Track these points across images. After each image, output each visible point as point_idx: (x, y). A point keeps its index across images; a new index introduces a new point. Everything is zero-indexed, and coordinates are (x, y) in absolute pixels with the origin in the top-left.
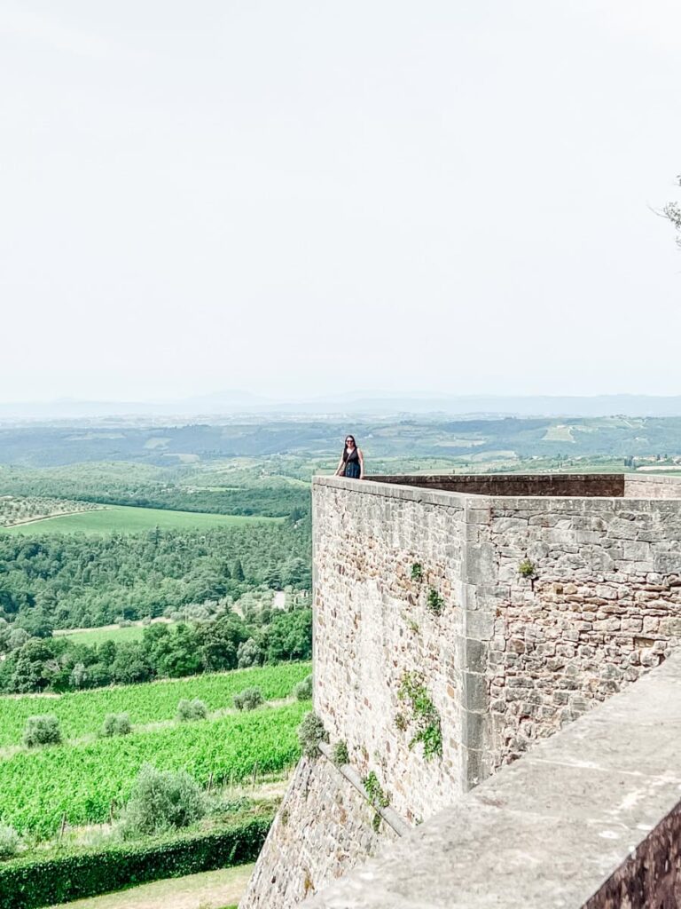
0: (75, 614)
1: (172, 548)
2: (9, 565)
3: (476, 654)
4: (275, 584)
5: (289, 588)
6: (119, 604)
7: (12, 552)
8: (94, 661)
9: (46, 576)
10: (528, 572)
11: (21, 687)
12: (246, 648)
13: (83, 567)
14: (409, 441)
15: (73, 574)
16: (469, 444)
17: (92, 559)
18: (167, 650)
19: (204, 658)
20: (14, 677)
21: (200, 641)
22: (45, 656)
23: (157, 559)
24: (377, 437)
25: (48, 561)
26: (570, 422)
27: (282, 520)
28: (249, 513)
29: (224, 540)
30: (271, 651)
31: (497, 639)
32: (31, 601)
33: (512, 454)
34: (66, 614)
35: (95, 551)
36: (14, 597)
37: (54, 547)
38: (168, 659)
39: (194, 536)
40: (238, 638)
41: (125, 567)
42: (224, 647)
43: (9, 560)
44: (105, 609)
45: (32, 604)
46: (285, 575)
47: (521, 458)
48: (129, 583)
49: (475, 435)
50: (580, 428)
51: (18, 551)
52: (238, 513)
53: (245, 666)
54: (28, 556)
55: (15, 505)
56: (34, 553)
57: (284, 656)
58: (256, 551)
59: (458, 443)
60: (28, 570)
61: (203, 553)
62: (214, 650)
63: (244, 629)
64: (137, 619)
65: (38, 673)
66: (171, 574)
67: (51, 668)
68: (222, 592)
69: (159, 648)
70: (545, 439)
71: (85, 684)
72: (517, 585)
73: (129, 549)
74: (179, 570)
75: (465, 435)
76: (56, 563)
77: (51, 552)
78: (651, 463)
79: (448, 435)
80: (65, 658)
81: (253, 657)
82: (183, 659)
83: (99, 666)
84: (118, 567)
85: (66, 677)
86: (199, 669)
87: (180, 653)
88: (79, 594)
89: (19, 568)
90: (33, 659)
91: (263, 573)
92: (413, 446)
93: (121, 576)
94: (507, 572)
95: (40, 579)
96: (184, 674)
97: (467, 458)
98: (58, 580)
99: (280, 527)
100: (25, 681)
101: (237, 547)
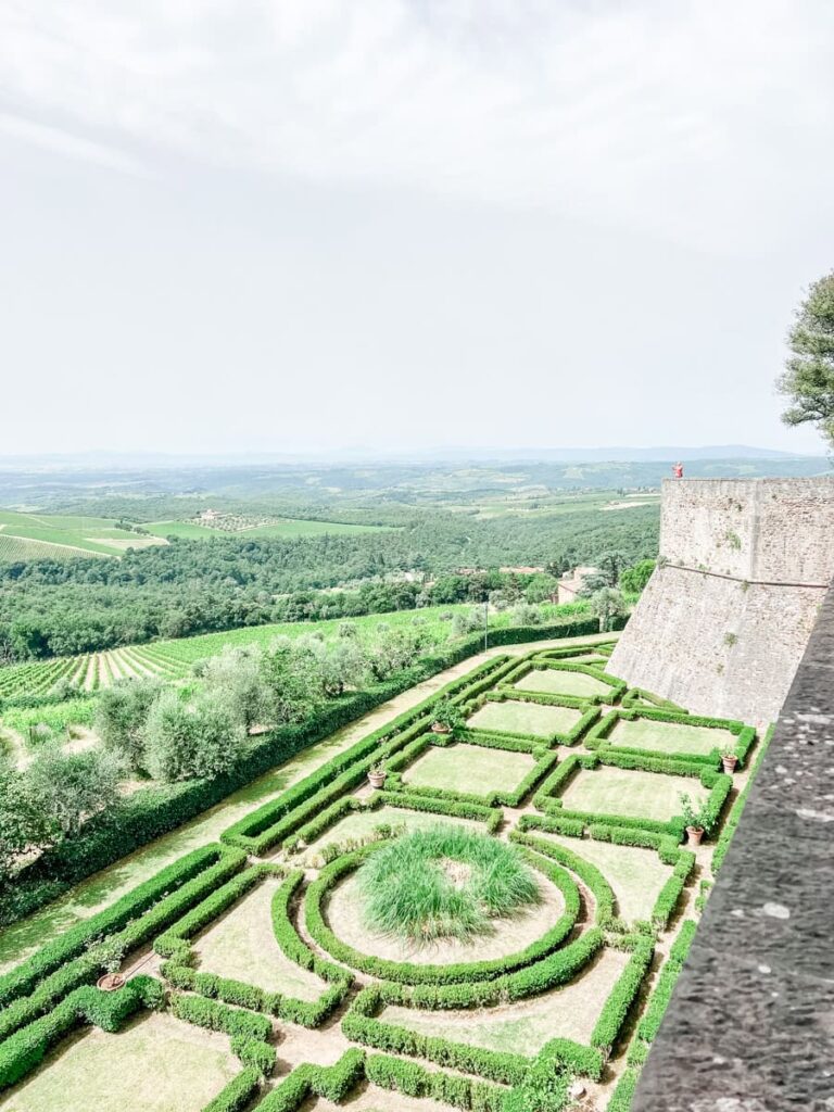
0: (283, 585)
1: (336, 546)
2: (238, 556)
3: (758, 519)
4: (404, 567)
5: (413, 570)
6: (309, 579)
7: (238, 548)
8: (332, 604)
9: (260, 563)
10: (774, 497)
11: (291, 619)
12: (420, 598)
13: (283, 557)
14: (476, 479)
15: (276, 561)
16: (515, 481)
17: (288, 552)
18: (375, 598)
19: (397, 603)
20: (286, 613)
21: (394, 592)
22: (305, 602)
23: (328, 553)
24: (455, 476)
25: (261, 554)
26: (582, 466)
27: (402, 529)
28: (380, 525)
29: (367, 541)
30: (434, 599)
31: (764, 514)
32: (254, 578)
33: (542, 487)
34: (277, 586)
35: (289, 547)
36: (243, 575)
37: (264, 545)
38: (376, 603)
39: (349, 539)
40: (415, 592)
41: (308, 558)
42: (408, 596)
43: (237, 553)
44: (301, 582)
45: (254, 579)
46: (410, 562)
47: (550, 489)
48: (311, 567)
49: (519, 475)
50: (588, 470)
51: (242, 547)
52: (373, 524)
53: (420, 607)
54: (249, 551)
55: (236, 519)
56: (252, 549)
57: (442, 601)
58: (388, 548)
59: (508, 480)
60: (250, 559)
61: (355, 549)
62: (402, 598)
63: (419, 587)
64: (321, 588)
65: (301, 610)
66: (336, 562)
67: (309, 608)
68: (373, 572)
69: (370, 597)
70: (565, 477)
71: (328, 617)
72: (771, 500)
73: (310, 547)
74: (342, 560)
75: (513, 475)
76: (266, 555)
77: (262, 548)
78: (635, 492)
79: (501, 474)
80: (316, 602)
81: (424, 602)
82: (385, 603)
83: (337, 607)
84: (304, 558)
85: (318, 613)
86: (394, 609)
87: (383, 600)
88: (282, 574)
89: (243, 558)
90: (298, 603)
91: (395, 562)
92: (478, 482)
93: (306, 563)
94: (768, 497)
95: (257, 565)
96: (385, 611)
97: (514, 489)
98: (268, 565)
99: (402, 533)
100: (293, 615)
101: (377, 546)
